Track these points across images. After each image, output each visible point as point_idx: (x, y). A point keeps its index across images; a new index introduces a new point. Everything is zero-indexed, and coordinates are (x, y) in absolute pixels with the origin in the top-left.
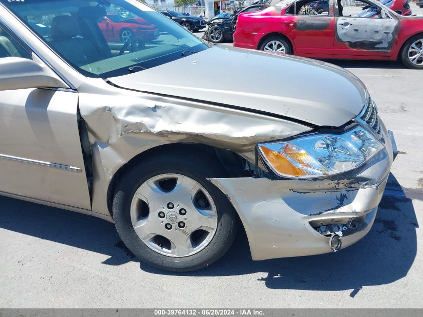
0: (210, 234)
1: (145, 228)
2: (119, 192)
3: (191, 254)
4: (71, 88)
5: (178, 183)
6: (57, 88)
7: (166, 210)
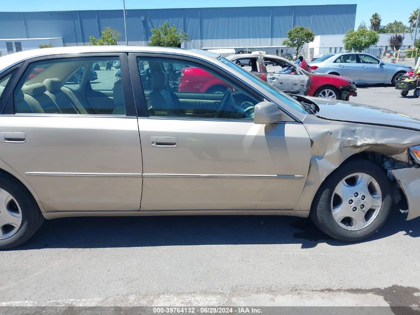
0: (376, 211)
1: (339, 213)
2: (327, 189)
3: (366, 226)
4: (297, 121)
5: (359, 179)
6: (286, 122)
7: (354, 198)
